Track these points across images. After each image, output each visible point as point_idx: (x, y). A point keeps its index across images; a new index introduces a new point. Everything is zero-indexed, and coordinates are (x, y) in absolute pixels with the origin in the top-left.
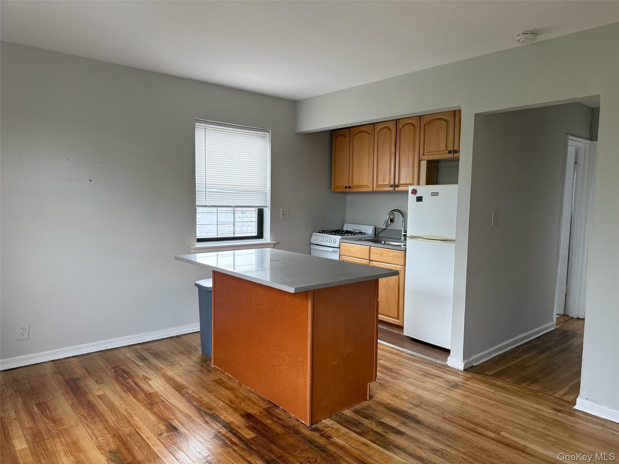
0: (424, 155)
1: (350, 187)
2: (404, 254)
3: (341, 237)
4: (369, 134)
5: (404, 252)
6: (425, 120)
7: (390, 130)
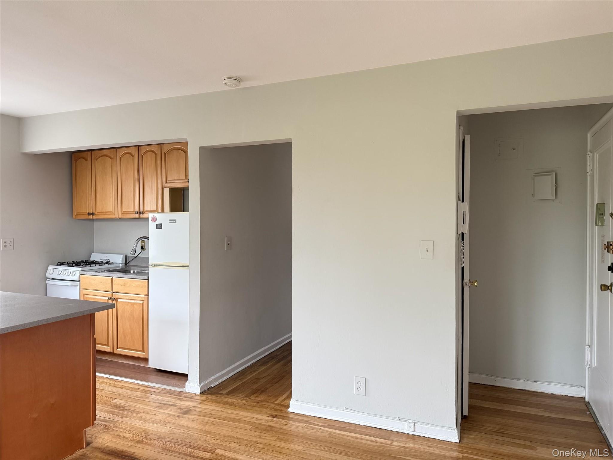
0: (166, 182)
1: (93, 214)
2: (147, 283)
3: (81, 269)
4: (111, 159)
5: (147, 280)
6: (166, 149)
7: (133, 156)
